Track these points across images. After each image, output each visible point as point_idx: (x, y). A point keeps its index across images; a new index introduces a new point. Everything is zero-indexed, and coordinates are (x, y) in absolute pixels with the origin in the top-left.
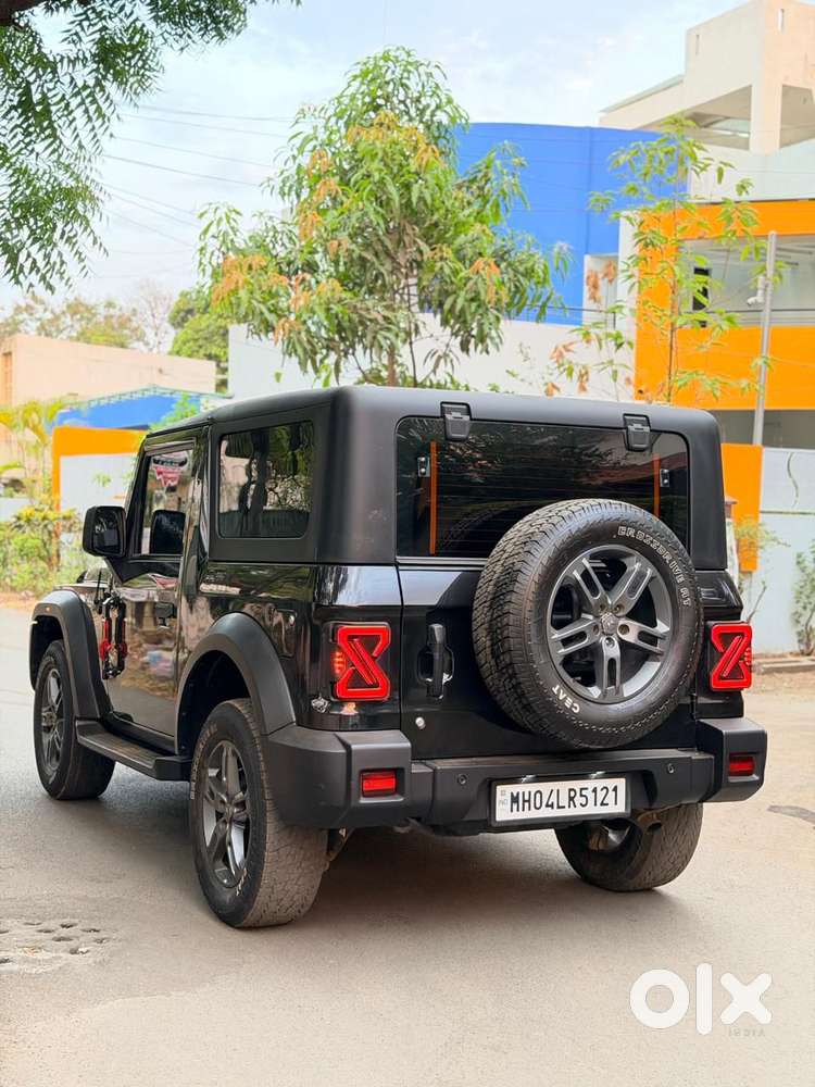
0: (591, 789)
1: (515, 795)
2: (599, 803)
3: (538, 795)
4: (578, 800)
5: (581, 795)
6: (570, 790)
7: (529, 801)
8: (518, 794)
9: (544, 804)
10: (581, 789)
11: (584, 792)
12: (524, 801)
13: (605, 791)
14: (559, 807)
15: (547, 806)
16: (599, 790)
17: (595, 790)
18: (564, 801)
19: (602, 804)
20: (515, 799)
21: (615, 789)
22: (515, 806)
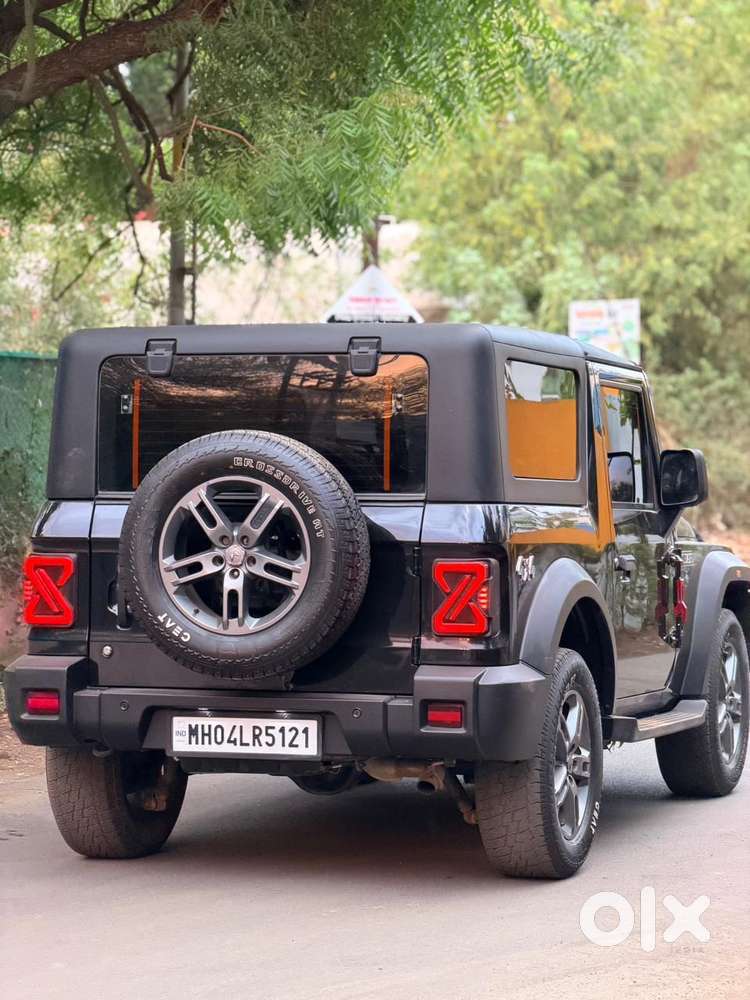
0: (278, 728)
1: (193, 727)
2: (287, 742)
3: (219, 730)
4: (264, 738)
5: (267, 734)
6: (255, 728)
7: (209, 735)
8: (197, 726)
9: (226, 739)
10: (267, 728)
11: (270, 731)
12: (204, 735)
13: (294, 732)
14: (242, 744)
15: (229, 741)
16: (287, 731)
17: (282, 730)
18: (248, 738)
19: (291, 745)
20: (193, 732)
21: (306, 731)
22: (194, 739)
